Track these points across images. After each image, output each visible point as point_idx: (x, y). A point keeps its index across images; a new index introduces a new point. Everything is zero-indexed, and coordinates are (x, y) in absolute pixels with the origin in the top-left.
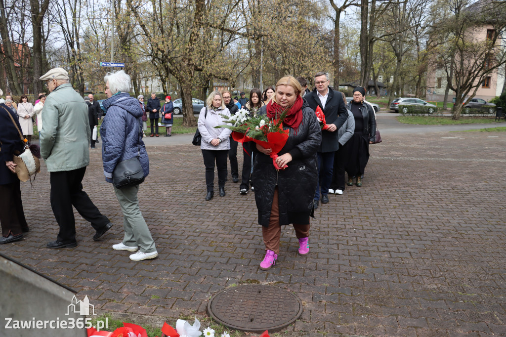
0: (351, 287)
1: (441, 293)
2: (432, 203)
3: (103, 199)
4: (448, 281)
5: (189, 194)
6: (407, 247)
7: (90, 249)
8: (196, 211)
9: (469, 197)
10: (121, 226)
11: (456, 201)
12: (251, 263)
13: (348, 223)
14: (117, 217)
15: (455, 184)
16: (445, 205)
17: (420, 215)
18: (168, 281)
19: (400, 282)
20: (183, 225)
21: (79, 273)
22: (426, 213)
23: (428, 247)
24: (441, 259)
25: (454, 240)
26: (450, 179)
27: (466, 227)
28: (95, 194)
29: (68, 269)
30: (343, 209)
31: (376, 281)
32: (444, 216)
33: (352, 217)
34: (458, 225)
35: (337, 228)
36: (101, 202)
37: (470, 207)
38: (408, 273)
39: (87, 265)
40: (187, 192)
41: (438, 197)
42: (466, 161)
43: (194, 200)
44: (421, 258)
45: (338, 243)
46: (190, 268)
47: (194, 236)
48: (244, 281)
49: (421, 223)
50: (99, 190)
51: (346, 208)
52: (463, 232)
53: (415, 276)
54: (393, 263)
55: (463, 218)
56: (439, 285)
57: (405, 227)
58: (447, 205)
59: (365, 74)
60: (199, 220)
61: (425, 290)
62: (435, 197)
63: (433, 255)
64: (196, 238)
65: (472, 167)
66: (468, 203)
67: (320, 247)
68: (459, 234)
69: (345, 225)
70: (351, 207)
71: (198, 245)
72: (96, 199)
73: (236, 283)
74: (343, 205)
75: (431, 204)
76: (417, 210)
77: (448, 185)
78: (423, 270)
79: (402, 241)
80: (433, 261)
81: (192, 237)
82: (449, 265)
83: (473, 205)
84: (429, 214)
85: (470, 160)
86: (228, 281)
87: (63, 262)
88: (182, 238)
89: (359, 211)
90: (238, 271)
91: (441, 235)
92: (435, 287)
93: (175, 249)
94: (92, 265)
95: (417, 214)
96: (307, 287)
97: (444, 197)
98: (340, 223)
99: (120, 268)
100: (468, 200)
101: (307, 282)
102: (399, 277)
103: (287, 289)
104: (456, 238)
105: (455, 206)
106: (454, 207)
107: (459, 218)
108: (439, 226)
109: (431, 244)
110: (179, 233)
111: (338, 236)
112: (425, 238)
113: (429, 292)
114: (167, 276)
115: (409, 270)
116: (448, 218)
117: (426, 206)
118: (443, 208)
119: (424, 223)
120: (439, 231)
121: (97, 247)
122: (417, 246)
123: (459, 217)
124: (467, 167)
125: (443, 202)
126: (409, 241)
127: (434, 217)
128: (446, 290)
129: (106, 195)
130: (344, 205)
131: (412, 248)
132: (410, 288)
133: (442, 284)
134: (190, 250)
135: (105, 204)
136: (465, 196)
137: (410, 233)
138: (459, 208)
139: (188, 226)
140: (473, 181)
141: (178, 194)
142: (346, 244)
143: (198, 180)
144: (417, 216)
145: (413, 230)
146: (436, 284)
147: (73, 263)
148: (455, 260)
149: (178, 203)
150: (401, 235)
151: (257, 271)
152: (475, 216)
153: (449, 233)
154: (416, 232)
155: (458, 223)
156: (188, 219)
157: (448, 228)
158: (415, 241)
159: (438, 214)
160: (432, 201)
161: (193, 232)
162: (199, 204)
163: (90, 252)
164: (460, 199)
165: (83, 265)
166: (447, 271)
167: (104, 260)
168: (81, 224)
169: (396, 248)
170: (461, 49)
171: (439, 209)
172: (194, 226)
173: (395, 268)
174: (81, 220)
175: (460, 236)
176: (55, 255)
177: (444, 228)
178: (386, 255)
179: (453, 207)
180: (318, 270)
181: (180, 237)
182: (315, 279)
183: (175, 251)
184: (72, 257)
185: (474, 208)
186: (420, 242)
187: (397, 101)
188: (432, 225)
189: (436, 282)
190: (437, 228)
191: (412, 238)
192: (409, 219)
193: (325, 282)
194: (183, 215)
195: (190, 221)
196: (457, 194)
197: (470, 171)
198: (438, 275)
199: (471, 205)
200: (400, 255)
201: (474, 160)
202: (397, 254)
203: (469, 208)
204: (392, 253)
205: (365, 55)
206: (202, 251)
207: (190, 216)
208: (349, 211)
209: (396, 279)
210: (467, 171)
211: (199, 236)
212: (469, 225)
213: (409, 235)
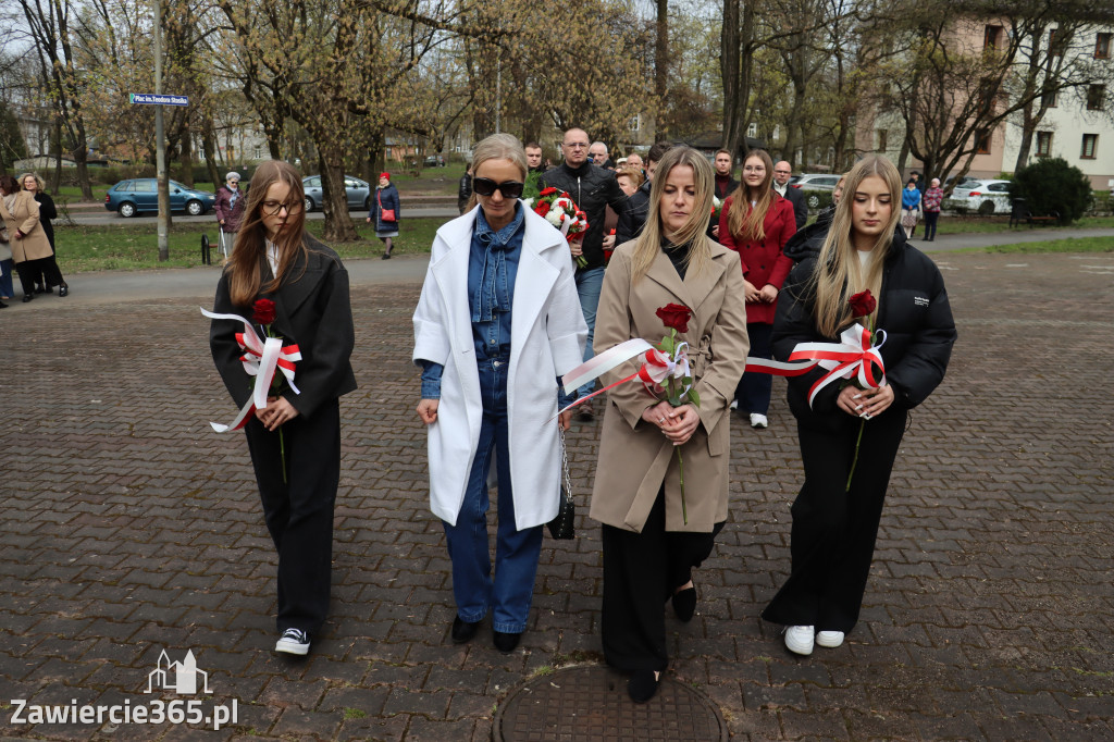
0: (826, 663)
1: (1034, 670)
2: (939, 430)
3: (168, 435)
4: (1040, 637)
5: (377, 418)
6: (920, 550)
7: (162, 579)
8: (402, 463)
9: (1014, 415)
10: (229, 510)
11: (991, 425)
12: (571, 606)
13: (767, 487)
14: (212, 484)
15: (975, 382)
16: (970, 435)
17: (925, 464)
18: (376, 665)
19: (934, 645)
20: (380, 503)
21: (146, 650)
22: (936, 456)
23: (966, 546)
24: (1007, 578)
25: (1017, 527)
26: (961, 371)
27: (1034, 492)
28: (147, 421)
29: (112, 640)
30: (748, 450)
31: (878, 645)
32: (976, 465)
33: (773, 470)
34: (1014, 487)
35: (747, 501)
36: (168, 442)
37: (1025, 439)
38: (946, 620)
39: (160, 624)
40: (371, 411)
41: (950, 417)
42: (980, 325)
43: (392, 432)
44: (961, 577)
45: (760, 540)
46: (424, 624)
47: (413, 533)
48: (566, 656)
49: (932, 483)
50: (156, 410)
51: (754, 448)
52: (1030, 504)
53: (963, 626)
54: (901, 591)
55: (1020, 470)
56: (1026, 651)
57: (899, 496)
58: (976, 437)
59: (734, 123)
60: (416, 487)
61: (997, 664)
62: (943, 417)
63: (985, 568)
64: (419, 538)
65: (997, 340)
66: (1020, 430)
67: (723, 555)
68: (1024, 512)
69: (763, 493)
70: (762, 444)
71: (430, 559)
72: (152, 434)
73: (548, 664)
74: (742, 440)
75: (940, 434)
76: (912, 448)
77: (961, 385)
78: (977, 609)
79: (903, 532)
80: (990, 585)
81: (410, 535)
82: (1029, 594)
83: (1030, 436)
84: (944, 460)
85: (986, 322)
86: (526, 657)
87: (96, 618)
88: (388, 538)
89: (784, 455)
90: (544, 627)
91: (987, 515)
92: (1017, 654)
93: (376, 570)
94: (174, 625)
95: (916, 459)
96: (723, 668)
97: (961, 416)
98: (749, 486)
99: (248, 630)
100: (1015, 422)
101: (718, 652)
102: (927, 632)
103: (676, 675)
104: (1021, 521)
105: (994, 438)
106: (992, 441)
107: (1013, 470)
108: (975, 492)
109: (969, 538)
110: (376, 525)
111: (755, 522)
112: (953, 524)
113: (1005, 669)
114: (373, 651)
115: (945, 610)
116: (988, 470)
117: (929, 439)
118: (969, 443)
119: (940, 484)
120: (978, 504)
121: (178, 572)
122: (942, 545)
123: (1010, 466)
124: (988, 340)
125: (963, 428)
126: (921, 531)
127: (957, 468)
128: (1044, 662)
129: (174, 422)
130: (747, 440)
131: (932, 551)
132: (960, 657)
133: (1030, 648)
134: (413, 572)
135: (177, 449)
136: (1007, 413)
137: (915, 510)
138: (1004, 442)
139: (393, 504)
140: (1010, 374)
141: (351, 416)
142: (780, 543)
143: (389, 377)
144: (918, 467)
145: (919, 502)
146: (1017, 648)
147: (124, 621)
148: (1038, 581)
149: (354, 442)
150: (896, 516)
151: (591, 627)
152: (1046, 464)
153: (1000, 508)
154: (927, 507)
155: (1014, 482)
156: (389, 484)
157: (996, 495)
158: (932, 531)
159: (964, 460)
160: (939, 427)
161: (410, 521)
162: (406, 443)
163: (162, 588)
164: (998, 420)
165: (152, 627)
166: (1030, 610)
167: (203, 609)
168: (126, 505)
169: (897, 551)
170: (939, 70)
171: (961, 446)
172: (408, 504)
173: (912, 608)
174: (124, 495)
175: (1028, 516)
176: (74, 599)
177: (987, 495)
178: (880, 572)
179: (988, 441)
180: (734, 617)
181: (381, 537)
182: (735, 645)
183: (376, 576)
184: (120, 602)
185: (1035, 442)
186: (944, 532)
187: (796, 181)
188: (959, 489)
189: (1016, 641)
190: (969, 495)
191: (924, 522)
192: (904, 474)
193: (760, 652)
194: (376, 475)
195: (395, 491)
196: (988, 408)
197: (996, 349)
198: (1014, 622)
199: (1027, 435)
200: (912, 571)
201: (996, 321)
202: (905, 567)
203: (1025, 443)
204: (892, 565)
205: (733, 79)
206: (443, 576)
207: (392, 476)
208: (761, 455)
209: (922, 636)
210: (989, 349)
211: (425, 531)
212: (1039, 487)
213: (914, 516)
